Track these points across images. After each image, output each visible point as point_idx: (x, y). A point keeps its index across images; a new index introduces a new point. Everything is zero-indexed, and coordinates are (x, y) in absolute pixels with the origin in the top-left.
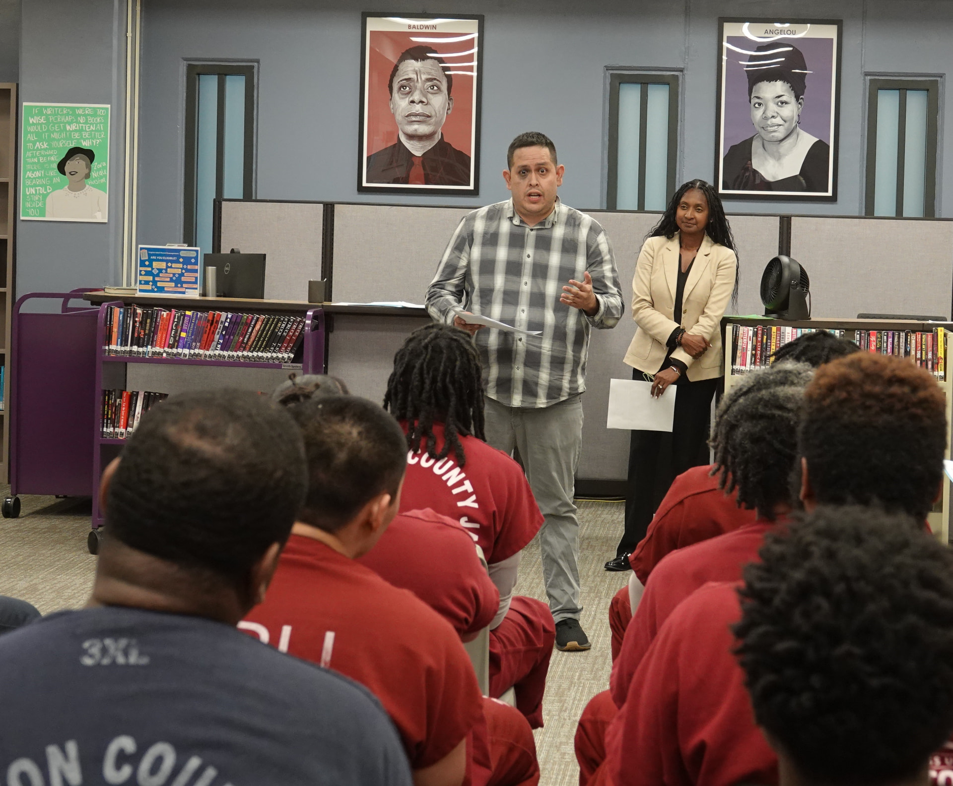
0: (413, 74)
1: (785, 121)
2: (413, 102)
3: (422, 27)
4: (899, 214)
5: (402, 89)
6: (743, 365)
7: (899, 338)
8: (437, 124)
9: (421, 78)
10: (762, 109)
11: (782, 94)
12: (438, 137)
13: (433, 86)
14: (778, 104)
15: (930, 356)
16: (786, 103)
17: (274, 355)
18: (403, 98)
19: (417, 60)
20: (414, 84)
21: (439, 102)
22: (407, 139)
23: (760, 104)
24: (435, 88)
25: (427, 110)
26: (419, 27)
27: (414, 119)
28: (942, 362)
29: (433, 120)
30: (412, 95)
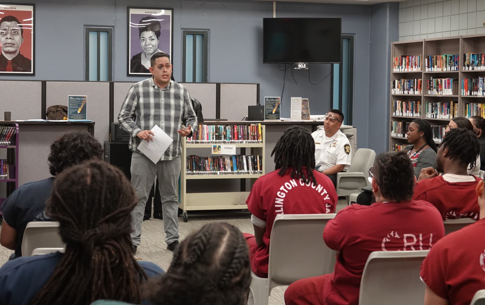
0: (7, 27)
1: (153, 46)
2: (7, 38)
3: (10, 8)
4: (194, 81)
5: (2, 33)
6: (189, 140)
7: (245, 128)
8: (17, 47)
9: (10, 29)
10: (145, 42)
11: (152, 36)
12: (18, 52)
13: (15, 32)
14: (150, 40)
15: (256, 134)
16: (154, 39)
17: (3, 143)
18: (3, 37)
19: (8, 22)
20: (7, 31)
21: (18, 38)
22: (5, 53)
23: (144, 40)
24: (16, 33)
25: (13, 42)
26: (9, 8)
27: (8, 45)
28: (261, 136)
29: (16, 46)
30: (7, 36)
